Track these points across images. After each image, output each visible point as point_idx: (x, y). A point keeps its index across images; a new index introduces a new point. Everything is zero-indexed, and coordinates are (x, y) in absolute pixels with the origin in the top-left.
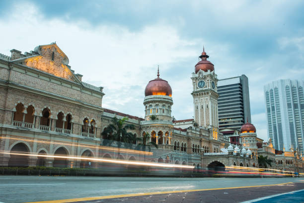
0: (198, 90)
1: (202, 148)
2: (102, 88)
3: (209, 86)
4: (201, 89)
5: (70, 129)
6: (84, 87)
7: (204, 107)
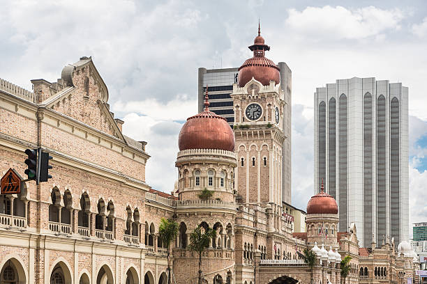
0: (244, 124)
1: (258, 250)
2: (144, 143)
3: (270, 118)
4: (253, 122)
5: (112, 230)
6: (127, 145)
7: (259, 163)
